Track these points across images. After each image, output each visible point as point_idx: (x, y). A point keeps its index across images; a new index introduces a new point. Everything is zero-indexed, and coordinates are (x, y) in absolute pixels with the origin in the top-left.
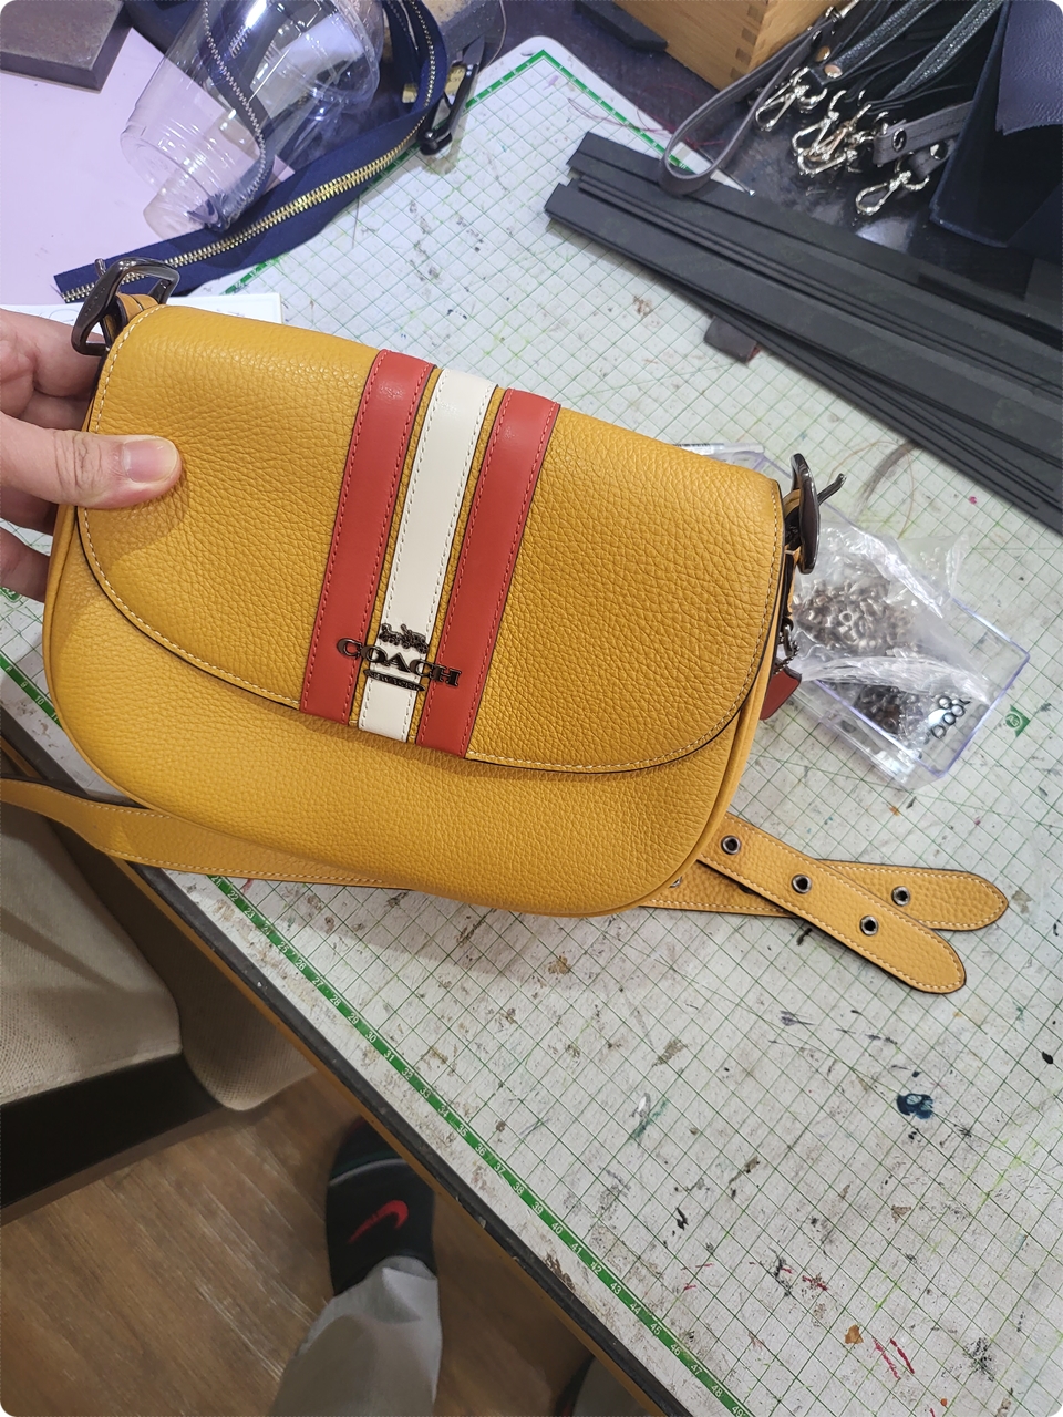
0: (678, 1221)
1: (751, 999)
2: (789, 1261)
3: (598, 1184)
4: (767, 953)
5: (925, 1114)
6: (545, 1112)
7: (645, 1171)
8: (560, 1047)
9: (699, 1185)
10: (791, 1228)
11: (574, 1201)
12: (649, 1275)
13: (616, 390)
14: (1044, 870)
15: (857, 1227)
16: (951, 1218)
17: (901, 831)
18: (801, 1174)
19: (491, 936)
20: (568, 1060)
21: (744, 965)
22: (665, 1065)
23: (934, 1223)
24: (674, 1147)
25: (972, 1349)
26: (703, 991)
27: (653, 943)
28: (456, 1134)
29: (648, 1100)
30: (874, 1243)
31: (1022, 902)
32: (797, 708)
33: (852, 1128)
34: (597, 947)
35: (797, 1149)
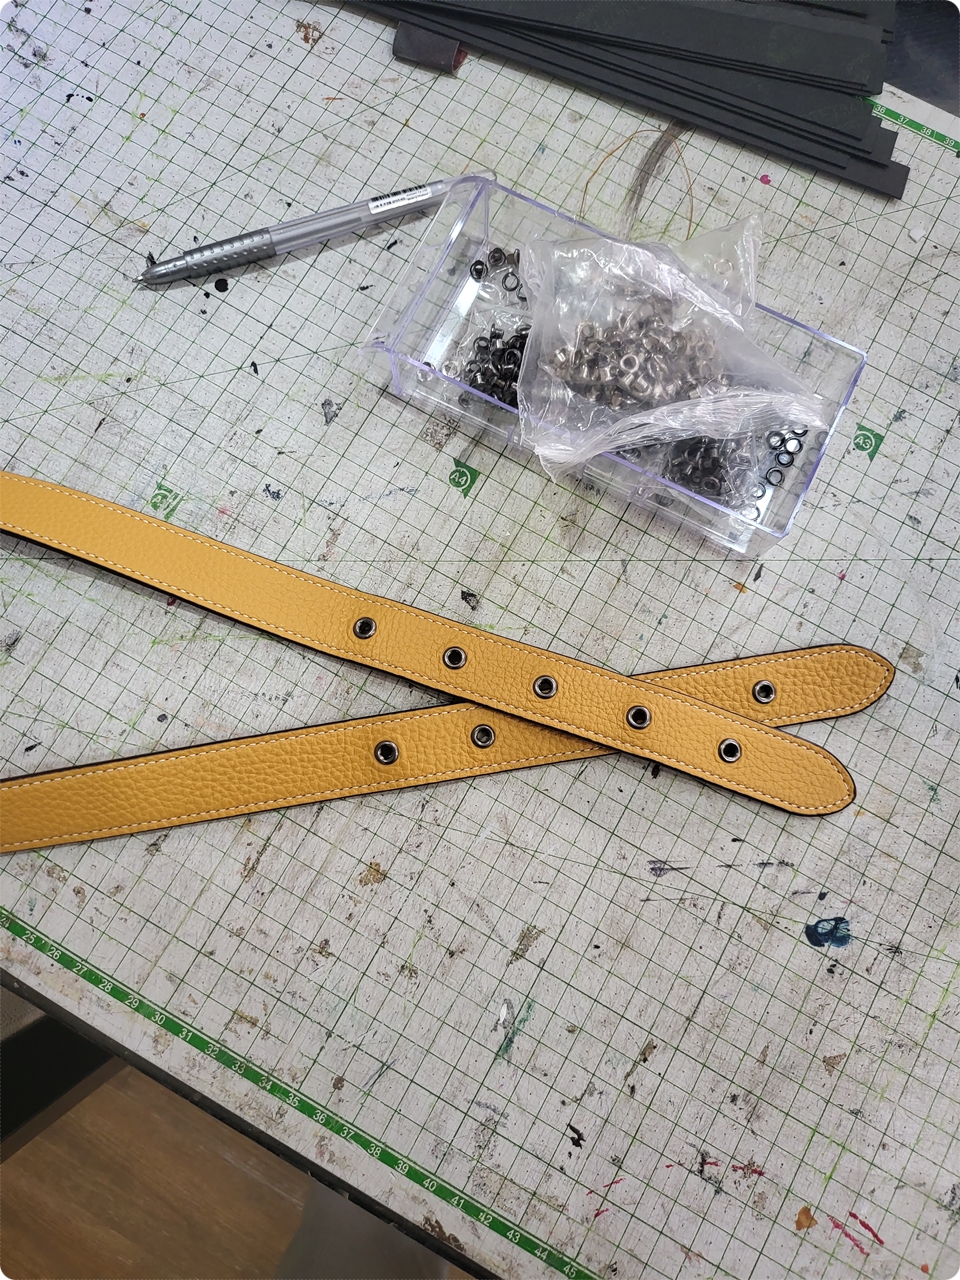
0: (572, 1139)
1: (610, 856)
2: (713, 1152)
3: (469, 1122)
4: (619, 796)
5: (843, 940)
6: (388, 1053)
7: (522, 1091)
8: (392, 970)
9: (590, 1090)
10: (708, 1113)
11: (444, 1148)
12: (550, 1212)
13: (297, 146)
14: (931, 614)
15: (787, 1091)
16: (895, 1055)
17: (753, 609)
18: (708, 1047)
19: (281, 860)
20: (405, 983)
21: (594, 816)
22: (522, 960)
23: (876, 1065)
24: (552, 1053)
25: (947, 1199)
26: (550, 861)
27: (479, 818)
28: (285, 1106)
29: (510, 1006)
30: (809, 1107)
31: (912, 660)
32: (598, 491)
33: (758, 978)
34: (414, 840)
35: (698, 1019)
